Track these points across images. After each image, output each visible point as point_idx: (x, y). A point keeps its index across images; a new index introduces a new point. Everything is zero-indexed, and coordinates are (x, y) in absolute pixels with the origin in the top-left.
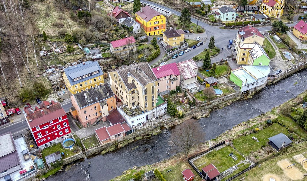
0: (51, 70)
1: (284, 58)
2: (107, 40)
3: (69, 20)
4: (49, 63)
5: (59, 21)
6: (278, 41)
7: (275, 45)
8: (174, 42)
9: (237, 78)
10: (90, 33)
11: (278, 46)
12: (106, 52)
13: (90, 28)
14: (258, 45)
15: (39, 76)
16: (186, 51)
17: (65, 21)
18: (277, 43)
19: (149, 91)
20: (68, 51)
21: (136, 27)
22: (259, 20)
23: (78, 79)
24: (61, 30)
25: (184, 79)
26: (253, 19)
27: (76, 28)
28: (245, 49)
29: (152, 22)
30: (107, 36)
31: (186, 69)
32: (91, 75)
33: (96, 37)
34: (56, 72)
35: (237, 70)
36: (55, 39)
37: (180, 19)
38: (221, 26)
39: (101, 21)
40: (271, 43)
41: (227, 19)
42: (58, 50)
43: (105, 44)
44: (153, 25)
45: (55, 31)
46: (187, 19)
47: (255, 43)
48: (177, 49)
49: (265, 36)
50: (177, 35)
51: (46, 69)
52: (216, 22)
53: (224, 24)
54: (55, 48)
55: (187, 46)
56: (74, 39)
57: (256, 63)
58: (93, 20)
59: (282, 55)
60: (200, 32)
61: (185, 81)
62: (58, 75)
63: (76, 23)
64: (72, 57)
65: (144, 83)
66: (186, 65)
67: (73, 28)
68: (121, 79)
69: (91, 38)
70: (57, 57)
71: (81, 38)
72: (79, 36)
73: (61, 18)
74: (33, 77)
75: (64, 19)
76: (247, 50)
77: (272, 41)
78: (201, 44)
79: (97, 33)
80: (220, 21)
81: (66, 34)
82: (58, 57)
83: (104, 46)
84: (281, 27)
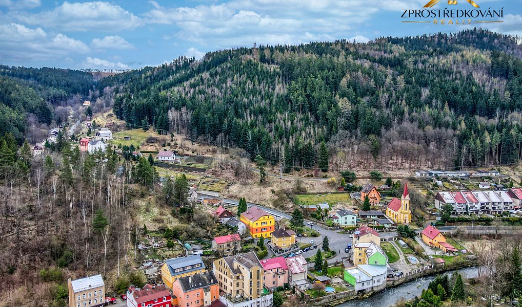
0: (149, 264)
1: (408, 262)
2: (209, 238)
3: (170, 216)
4: (147, 257)
5: (159, 217)
6: (404, 246)
7: (400, 250)
8: (284, 243)
9: (350, 276)
10: (192, 229)
11: (403, 251)
12: (207, 250)
13: (192, 224)
14: (375, 244)
15: (135, 269)
16: (297, 253)
17: (165, 217)
18: (402, 249)
19: (255, 276)
20: (168, 246)
21: (241, 227)
22: (383, 225)
23: (179, 270)
24: (161, 225)
25: (292, 274)
26: (378, 224)
27: (176, 224)
28: (360, 248)
29: (259, 222)
30: (209, 234)
31: (294, 264)
32: (193, 268)
33: (198, 233)
34: (153, 266)
35: (351, 268)
36: (154, 234)
37: (291, 221)
38: (339, 231)
39: (204, 218)
40: (395, 248)
41: (346, 223)
42: (157, 245)
43: (207, 242)
44: (260, 226)
45: (155, 226)
46: (300, 222)
47: (372, 242)
48: (286, 251)
49: (389, 242)
50: (287, 235)
51: (143, 262)
52: (333, 227)
53: (343, 228)
54: (153, 243)
55: (299, 248)
56: (175, 235)
57: (372, 261)
58: (195, 216)
59: (406, 259)
60: (314, 235)
61: (293, 276)
62: (156, 269)
63: (177, 220)
64: (170, 253)
65: (249, 266)
66: (294, 260)
67: (173, 224)
68: (226, 264)
69: (193, 235)
70: (155, 251)
71: (182, 234)
72: (180, 231)
73: (161, 214)
74: (129, 270)
75: (164, 215)
76: (363, 250)
77: (397, 246)
78: (315, 247)
79: (199, 229)
80: (338, 225)
81: (166, 229)
82: (157, 251)
83: (205, 244)
84: (406, 232)
